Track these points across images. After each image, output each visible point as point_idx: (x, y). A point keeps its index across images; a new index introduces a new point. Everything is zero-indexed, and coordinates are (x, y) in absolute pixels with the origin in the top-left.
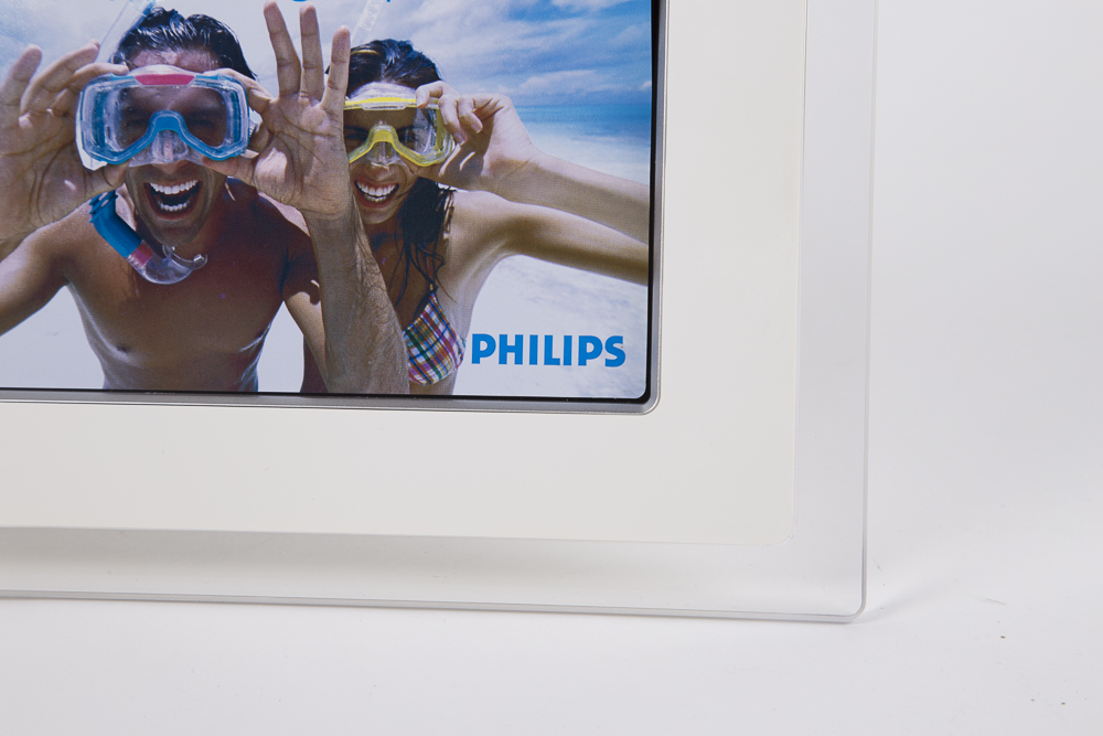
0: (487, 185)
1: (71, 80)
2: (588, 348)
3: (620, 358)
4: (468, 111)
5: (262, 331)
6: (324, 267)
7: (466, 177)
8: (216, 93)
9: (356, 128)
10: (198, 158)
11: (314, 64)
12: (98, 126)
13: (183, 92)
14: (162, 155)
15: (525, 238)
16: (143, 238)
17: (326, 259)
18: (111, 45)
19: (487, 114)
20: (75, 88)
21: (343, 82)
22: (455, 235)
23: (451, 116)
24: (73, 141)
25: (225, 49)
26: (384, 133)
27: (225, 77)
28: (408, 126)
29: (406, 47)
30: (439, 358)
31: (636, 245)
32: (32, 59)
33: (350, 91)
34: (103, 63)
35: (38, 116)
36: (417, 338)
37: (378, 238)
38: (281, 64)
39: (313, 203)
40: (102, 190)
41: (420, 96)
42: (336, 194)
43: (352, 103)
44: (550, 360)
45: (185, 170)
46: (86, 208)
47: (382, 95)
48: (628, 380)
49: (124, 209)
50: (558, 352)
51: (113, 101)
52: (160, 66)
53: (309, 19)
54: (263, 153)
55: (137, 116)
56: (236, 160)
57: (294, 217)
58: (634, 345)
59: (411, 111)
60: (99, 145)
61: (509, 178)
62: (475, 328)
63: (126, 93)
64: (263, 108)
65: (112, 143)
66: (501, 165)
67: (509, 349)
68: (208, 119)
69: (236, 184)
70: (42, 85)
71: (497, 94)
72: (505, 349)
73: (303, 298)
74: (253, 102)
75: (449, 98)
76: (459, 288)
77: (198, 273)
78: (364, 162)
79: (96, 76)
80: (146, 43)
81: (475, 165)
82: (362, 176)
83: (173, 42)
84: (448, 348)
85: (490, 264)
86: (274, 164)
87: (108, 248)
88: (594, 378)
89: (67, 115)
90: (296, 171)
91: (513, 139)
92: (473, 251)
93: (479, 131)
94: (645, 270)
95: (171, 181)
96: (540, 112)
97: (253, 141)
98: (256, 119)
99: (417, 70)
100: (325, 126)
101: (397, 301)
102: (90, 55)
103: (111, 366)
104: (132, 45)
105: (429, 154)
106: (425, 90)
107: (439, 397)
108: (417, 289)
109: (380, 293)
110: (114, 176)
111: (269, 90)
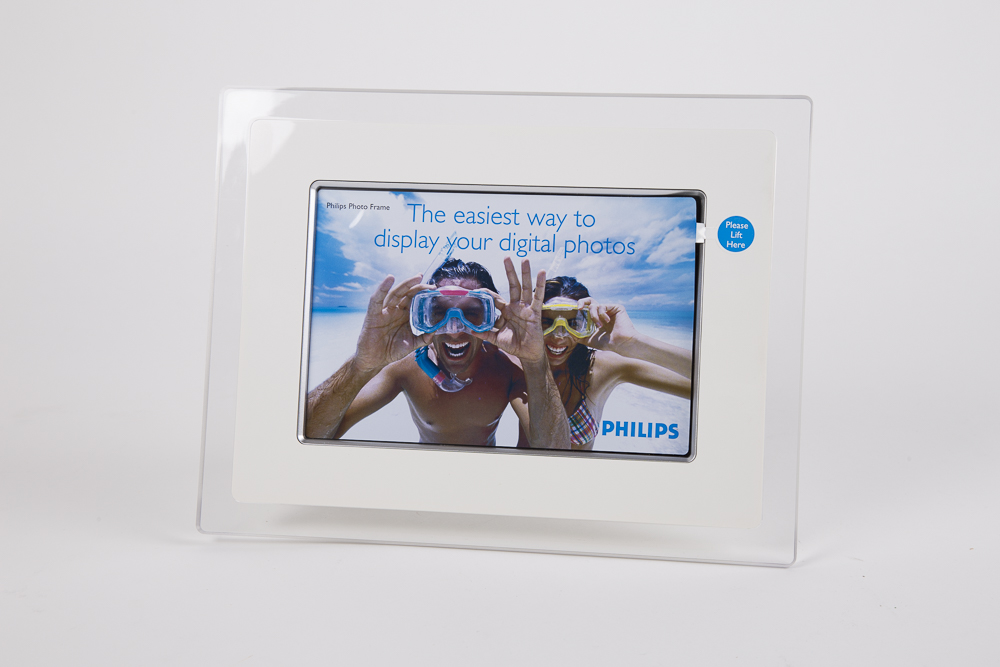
0: (612, 348)
1: (409, 292)
2: (660, 429)
3: (676, 435)
4: (603, 312)
5: (498, 416)
6: (530, 387)
7: (601, 344)
8: (479, 300)
9: (548, 319)
10: (469, 331)
11: (528, 287)
12: (421, 314)
13: (463, 299)
14: (451, 329)
15: (630, 374)
16: (441, 369)
17: (531, 381)
18: (428, 276)
19: (612, 314)
20: (410, 297)
21: (542, 296)
22: (595, 372)
23: (595, 314)
24: (408, 321)
25: (485, 279)
26: (561, 321)
27: (484, 293)
28: (573, 319)
29: (573, 280)
30: (586, 432)
31: (686, 380)
32: (390, 281)
33: (545, 301)
34: (424, 284)
35: (391, 309)
36: (575, 422)
37: (557, 372)
38: (511, 287)
39: (525, 354)
40: (422, 345)
41: (580, 304)
42: (537, 350)
43: (546, 306)
44: (641, 435)
45: (463, 337)
46: (413, 354)
47: (559, 303)
48: (680, 445)
49: (432, 355)
50: (645, 431)
51: (428, 302)
52: (452, 285)
53: (526, 266)
54: (501, 330)
55: (440, 310)
56: (488, 332)
57: (516, 361)
58: (683, 429)
59: (575, 311)
60: (421, 324)
61: (623, 345)
63: (435, 299)
64: (502, 308)
65: (427, 323)
66: (619, 339)
67: (621, 429)
68: (474, 312)
69: (488, 345)
70: (394, 294)
71: (617, 304)
72: (619, 429)
73: (519, 400)
74: (498, 305)
75: (594, 306)
76: (597, 398)
77: (467, 387)
78: (551, 335)
79: (421, 290)
80: (446, 275)
81: (606, 338)
82: (550, 342)
83: (459, 275)
84: (590, 427)
85: (614, 384)
86: (507, 335)
87: (424, 374)
88: (663, 444)
89: (406, 309)
90: (517, 339)
91: (625, 326)
92: (604, 380)
93: (608, 322)
94: (690, 392)
95: (456, 342)
96: (638, 314)
98: (498, 313)
99: (578, 291)
100: (532, 317)
101: (566, 404)
102: (418, 280)
103: (423, 431)
104: (439, 276)
105: (582, 333)
106: (582, 301)
107: (585, 451)
108: (576, 397)
109: (557, 400)
110: (428, 338)
111: (505, 299)
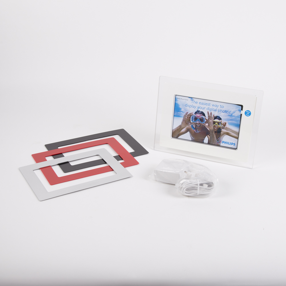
0: (225, 129)
1: (190, 115)
2: (232, 144)
3: (235, 145)
4: (224, 123)
5: (205, 138)
6: (210, 133)
7: (223, 128)
8: (203, 118)
9: (214, 123)
10: (201, 123)
11: (211, 117)
12: (192, 119)
13: (200, 117)
14: (198, 122)
15: (228, 134)
16: (195, 129)
17: (211, 133)
18: (194, 113)
19: (225, 123)
20: (191, 116)
21: (214, 119)
22: (222, 133)
23: (222, 123)
24: (190, 120)
25: (204, 115)
26: (216, 123)
27: (203, 117)
28: (219, 123)
29: (219, 117)
30: (219, 142)
31: (237, 136)
32: (188, 113)
33: (214, 120)
34: (193, 114)
35: (187, 117)
36: (218, 140)
37: (215, 132)
38: (208, 116)
39: (210, 128)
40: (192, 124)
41: (220, 121)
42: (212, 128)
43: (214, 121)
44: (229, 144)
45: (199, 124)
46: (191, 125)
47: (216, 120)
48: (235, 147)
49: (194, 126)
50: (230, 144)
51: (194, 117)
52: (198, 115)
53: (211, 113)
54: (206, 123)
55: (196, 119)
56: (204, 124)
57: (208, 129)
58: (236, 144)
59: (219, 122)
60: (192, 121)
61: (227, 129)
62: (223, 141)
63: (195, 117)
64: (207, 120)
65: (193, 121)
66: (226, 128)
67: (225, 143)
68: (202, 120)
69: (204, 126)
70: (188, 115)
71: (227, 122)
73: (208, 136)
74: (206, 119)
76: (222, 137)
77: (200, 132)
79: (193, 115)
80: (197, 113)
81: (224, 127)
82: (214, 127)
83: (199, 113)
84: (220, 142)
85: (224, 136)
86: (207, 124)
87: (192, 129)
88: (232, 146)
89: (190, 118)
90: (209, 125)
91: (227, 126)
92: (223, 134)
93: (225, 124)
94: (238, 138)
95: (198, 124)
96: (230, 124)
97: (205, 122)
98: (206, 121)
99: (220, 119)
100: (212, 122)
102: (192, 113)
103: (192, 138)
104: (196, 113)
105: (220, 126)
106: (221, 120)
107: (219, 146)
108: (218, 137)
109: (215, 136)
110: (193, 123)
111: (207, 118)
